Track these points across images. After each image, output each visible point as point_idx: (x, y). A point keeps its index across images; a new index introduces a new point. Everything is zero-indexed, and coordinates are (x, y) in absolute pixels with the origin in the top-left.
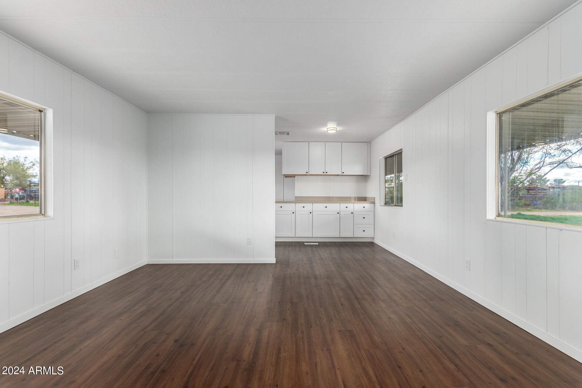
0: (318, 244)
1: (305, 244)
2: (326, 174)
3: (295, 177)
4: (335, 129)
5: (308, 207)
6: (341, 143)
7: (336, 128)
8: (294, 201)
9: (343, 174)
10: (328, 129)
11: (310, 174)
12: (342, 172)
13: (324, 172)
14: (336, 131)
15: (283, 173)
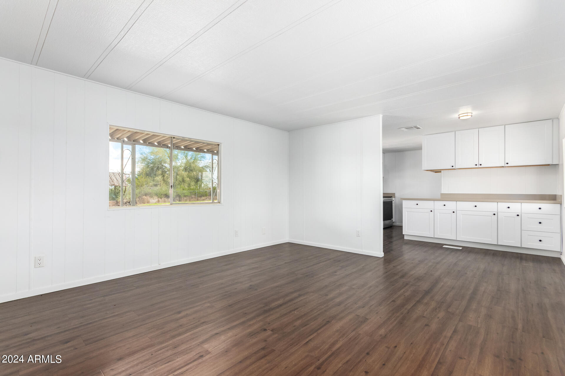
0: (461, 248)
1: (444, 246)
2: (480, 166)
3: (441, 172)
4: (470, 114)
5: (451, 205)
6: (503, 126)
7: (472, 113)
8: (440, 198)
9: (507, 165)
10: (460, 116)
11: (457, 167)
12: (506, 162)
13: (476, 165)
14: (472, 116)
15: (423, 169)
